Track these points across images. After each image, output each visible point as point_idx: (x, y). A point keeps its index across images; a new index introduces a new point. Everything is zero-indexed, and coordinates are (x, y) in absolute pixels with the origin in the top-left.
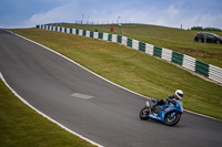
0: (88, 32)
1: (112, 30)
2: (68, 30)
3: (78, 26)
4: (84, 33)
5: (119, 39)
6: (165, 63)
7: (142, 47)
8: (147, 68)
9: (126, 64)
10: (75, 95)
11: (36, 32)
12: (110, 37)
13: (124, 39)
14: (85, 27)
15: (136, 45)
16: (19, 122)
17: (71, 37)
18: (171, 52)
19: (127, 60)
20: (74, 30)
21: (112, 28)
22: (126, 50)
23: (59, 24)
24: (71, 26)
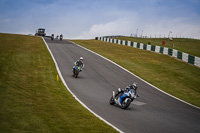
0: (142, 45)
1: (164, 43)
2: (124, 42)
3: (133, 39)
4: (138, 46)
5: (170, 52)
7: (191, 60)
8: (196, 79)
9: (176, 75)
11: (96, 44)
12: (162, 50)
13: (175, 52)
14: (139, 40)
15: (185, 57)
16: (78, 123)
17: (126, 48)
19: (177, 72)
20: (129, 43)
21: (164, 42)
23: (115, 37)
24: (126, 39)
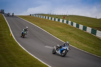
0: (53, 18)
1: (64, 18)
2: (44, 17)
3: (49, 15)
4: (51, 19)
5: (67, 22)
6: (88, 33)
7: (78, 26)
8: (80, 36)
9: (70, 33)
10: (47, 47)
11: (30, 17)
12: (63, 21)
13: (70, 22)
14: (52, 16)
15: (75, 25)
16: (21, 58)
17: (45, 20)
18: (91, 29)
20: (47, 17)
21: (64, 17)
22: (70, 27)
23: (40, 14)
24: (46, 15)
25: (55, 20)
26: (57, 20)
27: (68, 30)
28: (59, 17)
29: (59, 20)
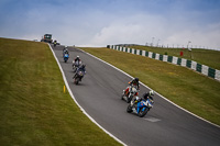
0: (158, 55)
1: (182, 54)
2: (138, 52)
3: (148, 48)
4: (154, 56)
5: (189, 64)
7: (212, 73)
8: (216, 95)
9: (194, 89)
11: (106, 52)
12: (179, 61)
13: (194, 63)
14: (155, 50)
15: (205, 70)
17: (140, 58)
19: (196, 86)
20: (144, 52)
21: (182, 52)
22: (195, 75)
23: (129, 46)
24: (141, 48)
25: (161, 58)
26: (165, 58)
27: (190, 81)
28: (170, 52)
29: (170, 59)
